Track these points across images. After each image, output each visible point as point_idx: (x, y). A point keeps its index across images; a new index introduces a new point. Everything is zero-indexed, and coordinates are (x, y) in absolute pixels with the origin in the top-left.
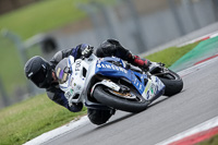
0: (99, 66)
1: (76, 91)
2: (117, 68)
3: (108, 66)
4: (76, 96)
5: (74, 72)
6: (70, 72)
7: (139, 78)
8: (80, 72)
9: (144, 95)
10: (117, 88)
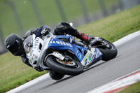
0: (51, 42)
1: (35, 60)
2: (65, 44)
3: (58, 42)
4: (35, 63)
5: (34, 46)
6: (31, 46)
7: (80, 50)
8: (38, 47)
9: (83, 63)
10: (62, 58)
